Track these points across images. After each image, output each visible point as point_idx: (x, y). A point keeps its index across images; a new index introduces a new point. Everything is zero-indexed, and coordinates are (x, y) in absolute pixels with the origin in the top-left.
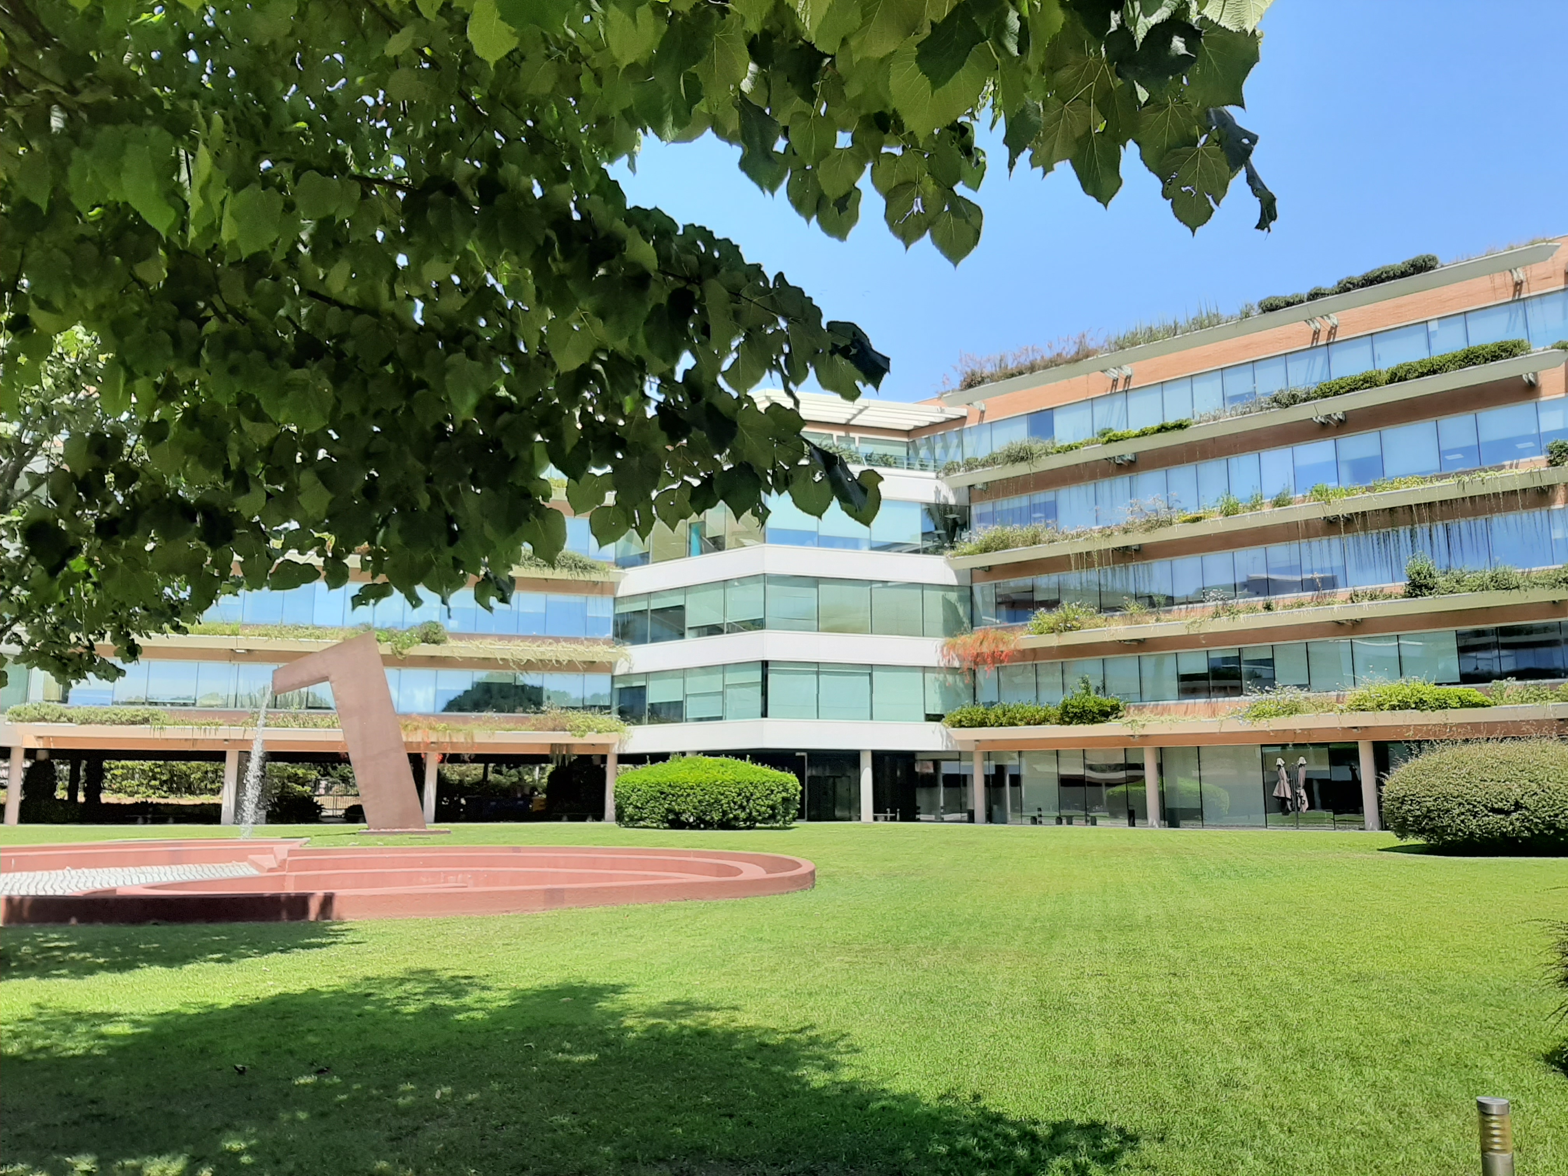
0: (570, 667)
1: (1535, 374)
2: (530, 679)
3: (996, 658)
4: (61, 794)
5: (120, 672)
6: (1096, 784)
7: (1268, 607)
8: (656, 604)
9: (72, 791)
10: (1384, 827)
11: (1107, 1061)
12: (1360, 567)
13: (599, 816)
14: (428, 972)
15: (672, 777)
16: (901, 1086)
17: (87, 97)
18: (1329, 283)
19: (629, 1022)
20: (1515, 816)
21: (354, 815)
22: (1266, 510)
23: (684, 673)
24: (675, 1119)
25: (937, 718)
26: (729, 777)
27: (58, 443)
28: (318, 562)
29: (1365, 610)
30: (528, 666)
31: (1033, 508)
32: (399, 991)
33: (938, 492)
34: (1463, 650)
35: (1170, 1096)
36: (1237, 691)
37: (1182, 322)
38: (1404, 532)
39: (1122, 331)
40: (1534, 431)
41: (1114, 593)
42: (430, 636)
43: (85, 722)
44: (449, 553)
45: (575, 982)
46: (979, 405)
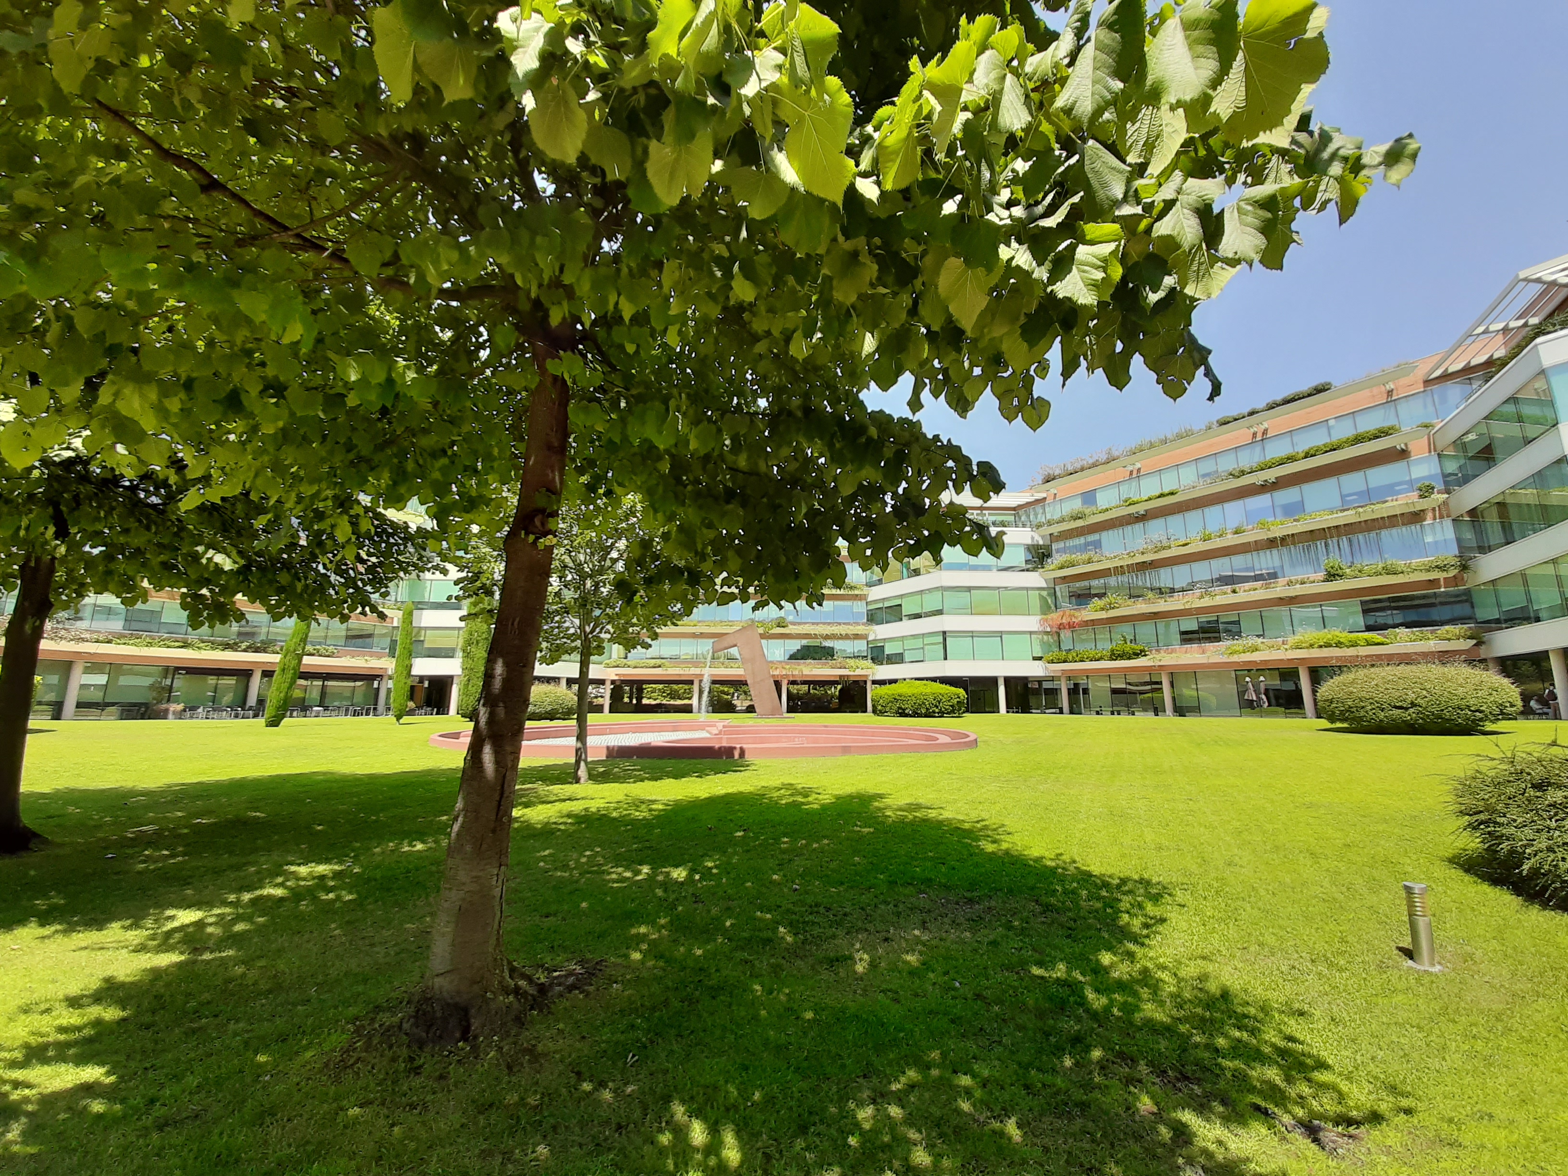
0: (847, 637)
1: (1406, 445)
2: (828, 644)
3: (1071, 626)
4: (626, 700)
5: (650, 646)
6: (1132, 693)
7: (1234, 592)
8: (887, 604)
9: (631, 698)
10: (1319, 717)
11: (1153, 846)
12: (1293, 565)
13: (865, 711)
14: (791, 785)
15: (900, 691)
16: (1035, 853)
17: (634, 392)
18: (1261, 405)
19: (888, 813)
20: (1412, 710)
21: (751, 709)
22: (1229, 536)
23: (902, 638)
24: (915, 863)
25: (1040, 659)
26: (928, 690)
27: (622, 544)
28: (736, 591)
29: (1298, 590)
30: (827, 637)
31: (1087, 544)
32: (777, 794)
33: (1033, 538)
34: (1365, 612)
35: (1194, 868)
36: (1218, 639)
37: (1170, 436)
38: (1320, 545)
39: (1133, 445)
40: (1408, 478)
41: (1138, 587)
42: (781, 624)
43: (635, 667)
44: (795, 584)
45: (863, 792)
46: (1054, 491)
